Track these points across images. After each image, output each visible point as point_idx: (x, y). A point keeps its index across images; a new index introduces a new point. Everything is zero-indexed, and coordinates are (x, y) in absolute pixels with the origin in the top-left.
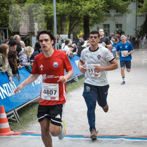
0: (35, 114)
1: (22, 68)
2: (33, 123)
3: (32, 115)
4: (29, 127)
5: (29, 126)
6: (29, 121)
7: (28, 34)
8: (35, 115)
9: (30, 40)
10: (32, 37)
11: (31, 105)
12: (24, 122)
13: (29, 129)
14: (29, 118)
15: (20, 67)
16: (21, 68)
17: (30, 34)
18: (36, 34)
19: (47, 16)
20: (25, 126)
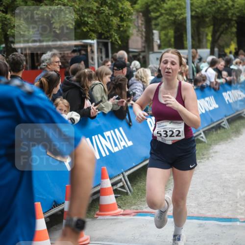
7: (143, 49)
9: (147, 59)
10: (149, 54)
12: (138, 195)
15: (132, 104)
17: (146, 50)
18: (156, 48)
19: (175, 19)
20: (141, 201)
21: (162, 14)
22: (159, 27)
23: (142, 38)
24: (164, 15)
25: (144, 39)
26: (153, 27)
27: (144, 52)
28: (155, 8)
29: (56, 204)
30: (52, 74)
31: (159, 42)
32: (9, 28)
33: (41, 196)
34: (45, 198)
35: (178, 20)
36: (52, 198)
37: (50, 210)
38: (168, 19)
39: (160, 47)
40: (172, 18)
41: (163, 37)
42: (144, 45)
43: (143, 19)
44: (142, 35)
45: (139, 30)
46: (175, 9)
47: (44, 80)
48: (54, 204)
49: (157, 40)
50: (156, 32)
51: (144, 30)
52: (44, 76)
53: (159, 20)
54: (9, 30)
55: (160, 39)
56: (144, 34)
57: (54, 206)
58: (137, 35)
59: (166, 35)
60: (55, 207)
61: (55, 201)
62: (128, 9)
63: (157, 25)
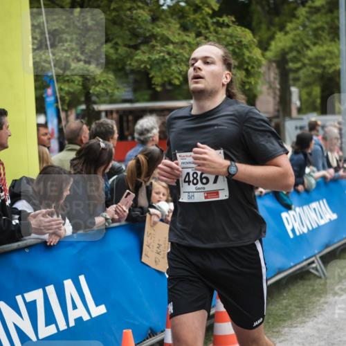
0: (296, 304)
1: (266, 194)
2: (291, 326)
3: (290, 308)
4: (282, 335)
5: (283, 333)
6: (280, 320)
8: (295, 306)
9: (282, 128)
11: (284, 282)
12: (269, 323)
13: (282, 339)
14: (282, 312)
15: (261, 192)
16: (263, 194)
17: (281, 114)
18: (294, 113)
19: (323, 72)
20: (274, 332)
21: (304, 65)
22: (300, 83)
23: (274, 98)
24: (308, 67)
25: (278, 99)
26: (291, 82)
27: (277, 117)
28: (295, 57)
29: (153, 333)
30: (153, 150)
31: (298, 103)
32: (93, 85)
33: (132, 321)
34: (137, 323)
35: (328, 73)
36: (147, 324)
37: (144, 340)
38: (313, 72)
39: (300, 110)
40: (319, 71)
41: (305, 97)
42: (277, 107)
43: (277, 71)
44: (275, 93)
45: (270, 87)
46: (323, 58)
47: (142, 158)
48: (149, 332)
49: (296, 101)
50: (294, 90)
51: (278, 86)
52: (142, 152)
53: (301, 74)
54: (93, 87)
55: (300, 99)
56: (278, 92)
57: (149, 335)
58: (269, 94)
59: (309, 94)
60: (151, 337)
61: (151, 329)
62: (257, 60)
63: (297, 80)
